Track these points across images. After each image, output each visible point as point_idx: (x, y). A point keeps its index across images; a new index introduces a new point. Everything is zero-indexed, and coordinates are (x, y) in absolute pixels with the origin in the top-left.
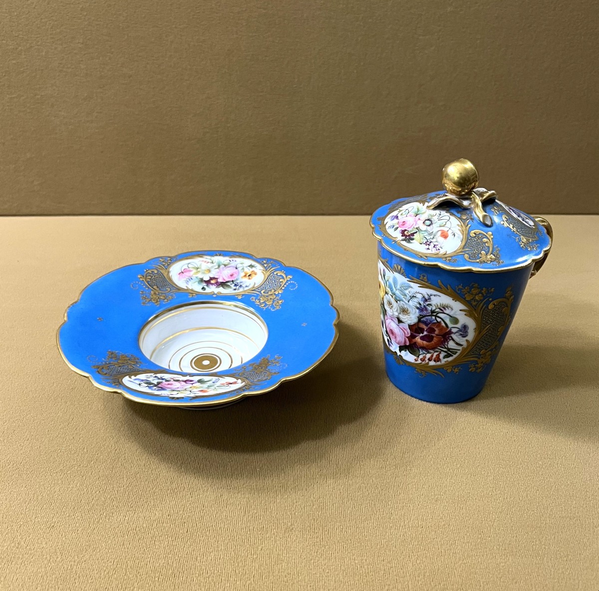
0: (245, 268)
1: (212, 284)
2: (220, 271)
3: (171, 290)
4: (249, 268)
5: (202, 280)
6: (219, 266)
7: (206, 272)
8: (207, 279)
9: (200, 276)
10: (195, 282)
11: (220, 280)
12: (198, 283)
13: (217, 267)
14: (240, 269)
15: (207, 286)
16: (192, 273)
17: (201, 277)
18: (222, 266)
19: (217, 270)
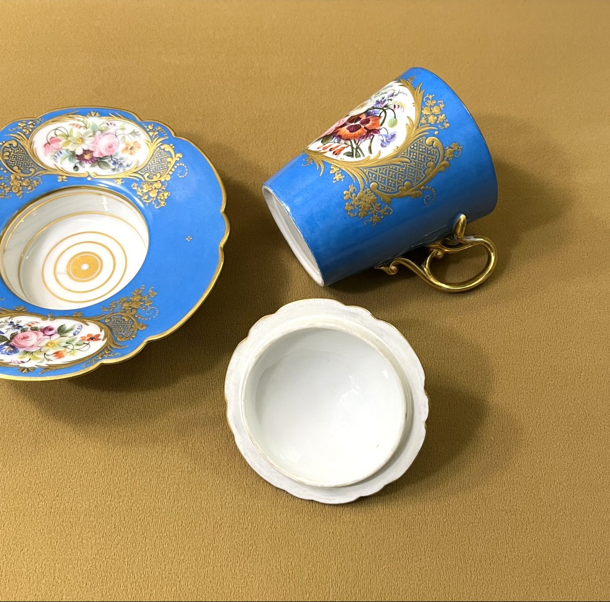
0: (126, 136)
1: (86, 160)
2: (96, 139)
3: (36, 171)
4: (130, 135)
5: (73, 155)
6: (94, 133)
7: (78, 142)
8: (79, 152)
9: (71, 148)
10: (65, 158)
11: (96, 155)
12: (70, 159)
13: (91, 134)
14: (120, 137)
15: (80, 163)
16: (61, 143)
17: (72, 150)
18: (99, 133)
19: (92, 139)
